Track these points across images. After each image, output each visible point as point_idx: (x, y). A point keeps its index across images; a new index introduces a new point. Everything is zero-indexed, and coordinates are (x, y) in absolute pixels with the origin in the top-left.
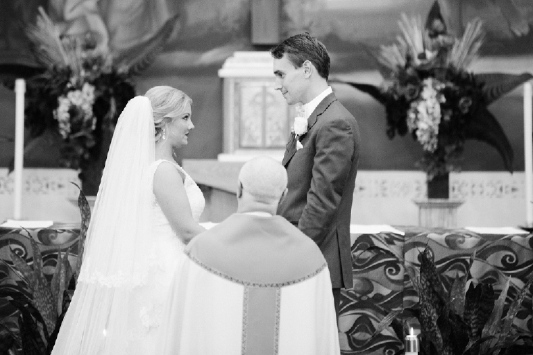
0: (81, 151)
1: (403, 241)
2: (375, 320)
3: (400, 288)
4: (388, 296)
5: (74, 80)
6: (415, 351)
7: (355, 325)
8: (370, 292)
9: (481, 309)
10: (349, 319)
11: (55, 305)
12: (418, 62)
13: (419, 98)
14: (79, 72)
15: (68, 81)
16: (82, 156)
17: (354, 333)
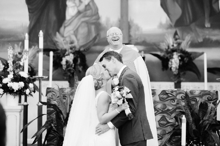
0: (69, 74)
1: (176, 92)
2: (167, 117)
3: (175, 107)
4: (172, 109)
5: (67, 53)
6: (185, 122)
7: (161, 119)
8: (165, 108)
9: (203, 111)
10: (159, 117)
11: (66, 110)
12: (171, 47)
13: (172, 58)
14: (69, 50)
15: (65, 53)
16: (70, 75)
17: (161, 121)
